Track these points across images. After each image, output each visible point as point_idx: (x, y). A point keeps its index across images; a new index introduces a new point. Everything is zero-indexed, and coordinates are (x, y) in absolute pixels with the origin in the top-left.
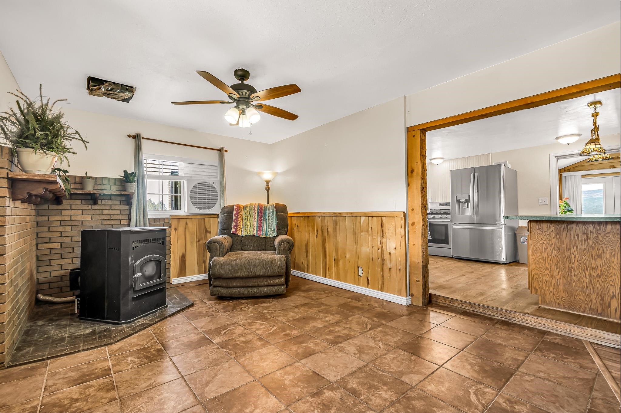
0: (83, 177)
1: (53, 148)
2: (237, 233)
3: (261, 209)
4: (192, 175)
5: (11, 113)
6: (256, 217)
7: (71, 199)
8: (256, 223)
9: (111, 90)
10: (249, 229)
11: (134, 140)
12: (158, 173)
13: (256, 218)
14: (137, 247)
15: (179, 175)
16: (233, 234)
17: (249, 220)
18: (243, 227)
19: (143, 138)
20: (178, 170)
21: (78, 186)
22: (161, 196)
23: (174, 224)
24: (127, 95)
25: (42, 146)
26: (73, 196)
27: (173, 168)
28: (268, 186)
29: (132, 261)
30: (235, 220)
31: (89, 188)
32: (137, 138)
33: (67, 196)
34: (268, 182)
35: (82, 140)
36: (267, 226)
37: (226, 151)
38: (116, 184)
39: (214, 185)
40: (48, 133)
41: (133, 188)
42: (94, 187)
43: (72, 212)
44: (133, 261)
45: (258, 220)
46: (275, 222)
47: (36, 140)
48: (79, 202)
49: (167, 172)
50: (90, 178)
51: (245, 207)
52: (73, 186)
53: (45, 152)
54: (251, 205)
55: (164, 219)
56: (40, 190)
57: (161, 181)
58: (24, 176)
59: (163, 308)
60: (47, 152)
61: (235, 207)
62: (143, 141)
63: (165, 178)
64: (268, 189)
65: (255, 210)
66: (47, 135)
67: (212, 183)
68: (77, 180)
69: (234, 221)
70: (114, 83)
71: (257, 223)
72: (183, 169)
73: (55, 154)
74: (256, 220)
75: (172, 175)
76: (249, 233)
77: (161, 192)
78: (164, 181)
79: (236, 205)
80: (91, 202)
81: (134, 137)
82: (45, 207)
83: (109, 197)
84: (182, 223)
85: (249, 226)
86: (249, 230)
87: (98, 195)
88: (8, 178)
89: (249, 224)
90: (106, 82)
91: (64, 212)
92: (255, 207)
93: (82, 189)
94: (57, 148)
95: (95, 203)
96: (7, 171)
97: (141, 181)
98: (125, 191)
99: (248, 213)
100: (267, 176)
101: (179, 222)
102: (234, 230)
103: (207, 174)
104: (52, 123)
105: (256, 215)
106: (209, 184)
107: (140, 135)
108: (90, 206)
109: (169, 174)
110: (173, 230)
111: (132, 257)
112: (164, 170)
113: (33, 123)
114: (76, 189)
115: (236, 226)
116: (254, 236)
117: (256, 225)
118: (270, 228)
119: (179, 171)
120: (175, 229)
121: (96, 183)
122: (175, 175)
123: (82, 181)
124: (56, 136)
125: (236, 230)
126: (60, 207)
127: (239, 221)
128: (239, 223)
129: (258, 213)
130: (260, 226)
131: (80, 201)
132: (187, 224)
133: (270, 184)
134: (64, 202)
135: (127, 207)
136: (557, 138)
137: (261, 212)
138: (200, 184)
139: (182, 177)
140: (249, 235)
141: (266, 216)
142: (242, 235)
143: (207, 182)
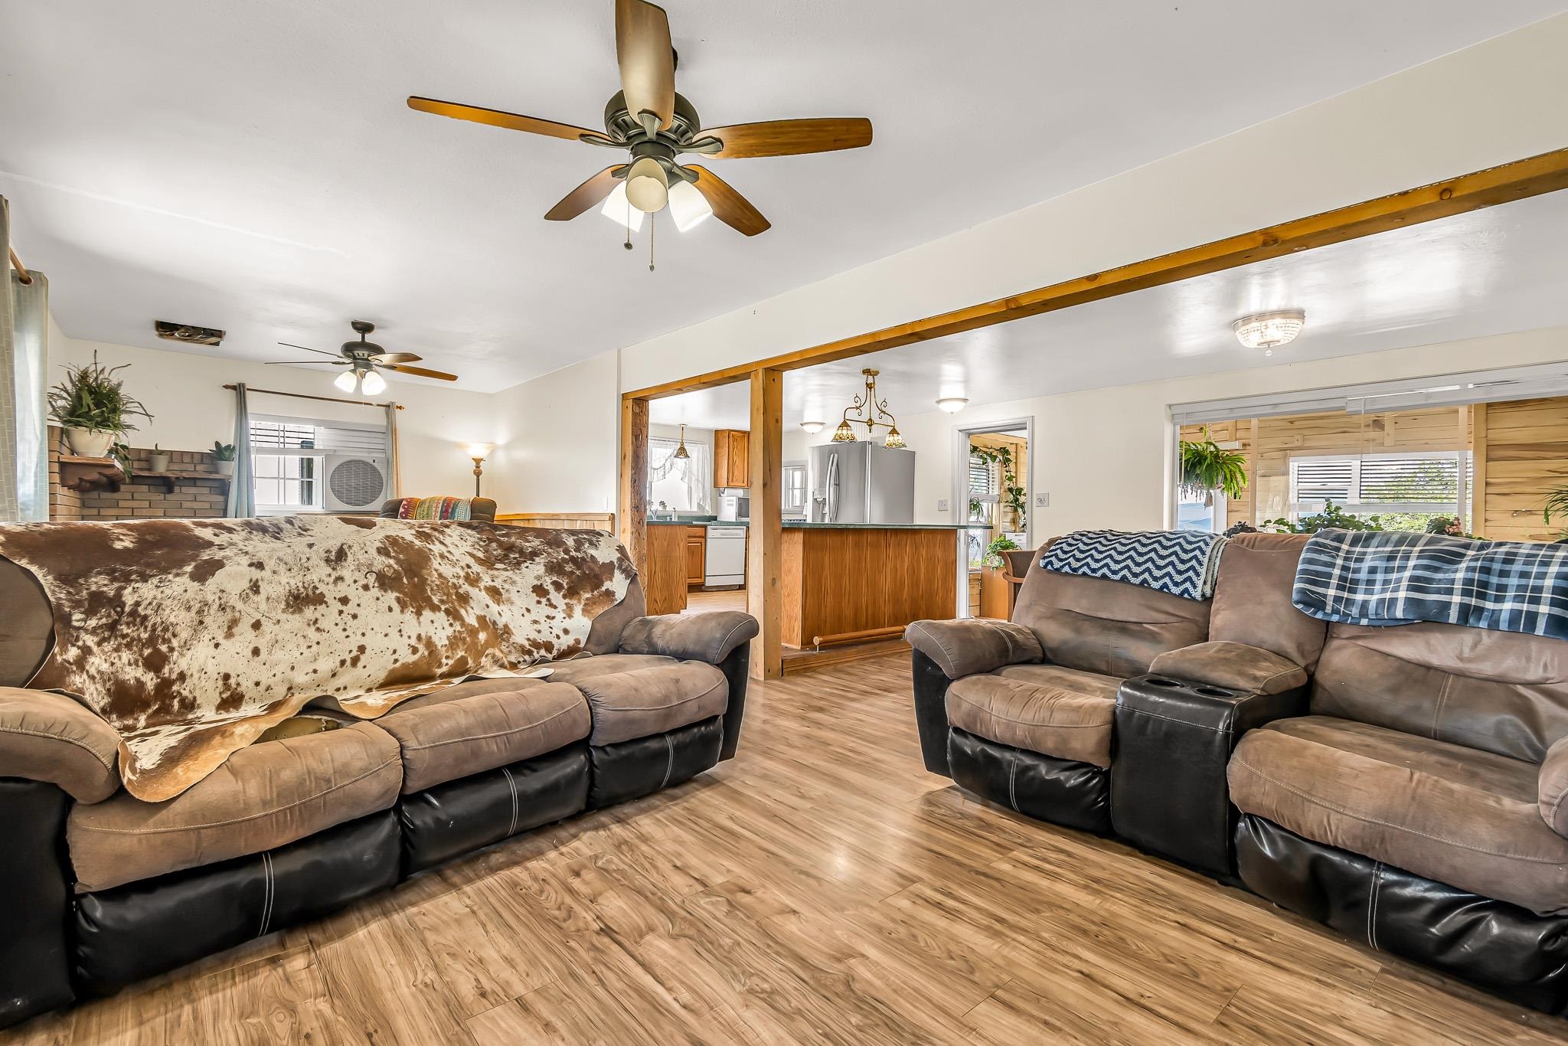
0: (150, 452)
1: (109, 426)
3: (448, 506)
4: (338, 449)
5: (62, 387)
6: (438, 519)
7: (133, 484)
9: (188, 336)
11: (234, 392)
12: (276, 445)
15: (316, 447)
19: (248, 389)
20: (313, 439)
21: (144, 465)
22: (282, 481)
24: (213, 340)
25: (98, 425)
26: (135, 480)
27: (301, 435)
28: (478, 467)
31: (161, 467)
32: (239, 390)
33: (127, 480)
34: (478, 461)
35: (147, 415)
37: (400, 408)
38: (204, 461)
39: (375, 464)
40: (104, 409)
41: (229, 469)
42: (168, 466)
43: (135, 504)
47: (91, 419)
48: (145, 488)
49: (294, 443)
50: (162, 453)
51: (423, 502)
52: (136, 465)
53: (100, 432)
54: (432, 500)
56: (93, 476)
57: (282, 457)
58: (76, 459)
60: (103, 430)
61: (404, 502)
62: (247, 392)
63: (291, 452)
64: (478, 474)
65: (437, 507)
66: (103, 412)
67: (370, 461)
68: (143, 455)
70: (193, 327)
72: (322, 438)
73: (111, 432)
75: (302, 447)
77: (282, 476)
78: (287, 457)
79: (406, 500)
80: (164, 489)
81: (234, 388)
82: (94, 495)
83: (193, 482)
87: (173, 479)
88: (59, 462)
90: (182, 326)
91: (122, 504)
92: (438, 503)
93: (149, 470)
94: (115, 426)
95: (170, 491)
96: (58, 454)
97: (244, 457)
98: (217, 473)
99: (425, 512)
100: (479, 450)
103: (366, 446)
104: (108, 396)
105: (438, 516)
106: (366, 463)
107: (243, 385)
108: (162, 496)
109: (299, 446)
112: (287, 440)
113: (87, 399)
114: (141, 469)
119: (316, 443)
121: (171, 461)
122: (308, 448)
123: (149, 457)
124: (115, 410)
126: (116, 496)
129: (442, 512)
131: (147, 487)
133: (482, 463)
134: (123, 488)
135: (221, 498)
136: (939, 402)
137: (447, 511)
138: (349, 463)
139: (319, 452)
141: (454, 518)
143: (363, 459)
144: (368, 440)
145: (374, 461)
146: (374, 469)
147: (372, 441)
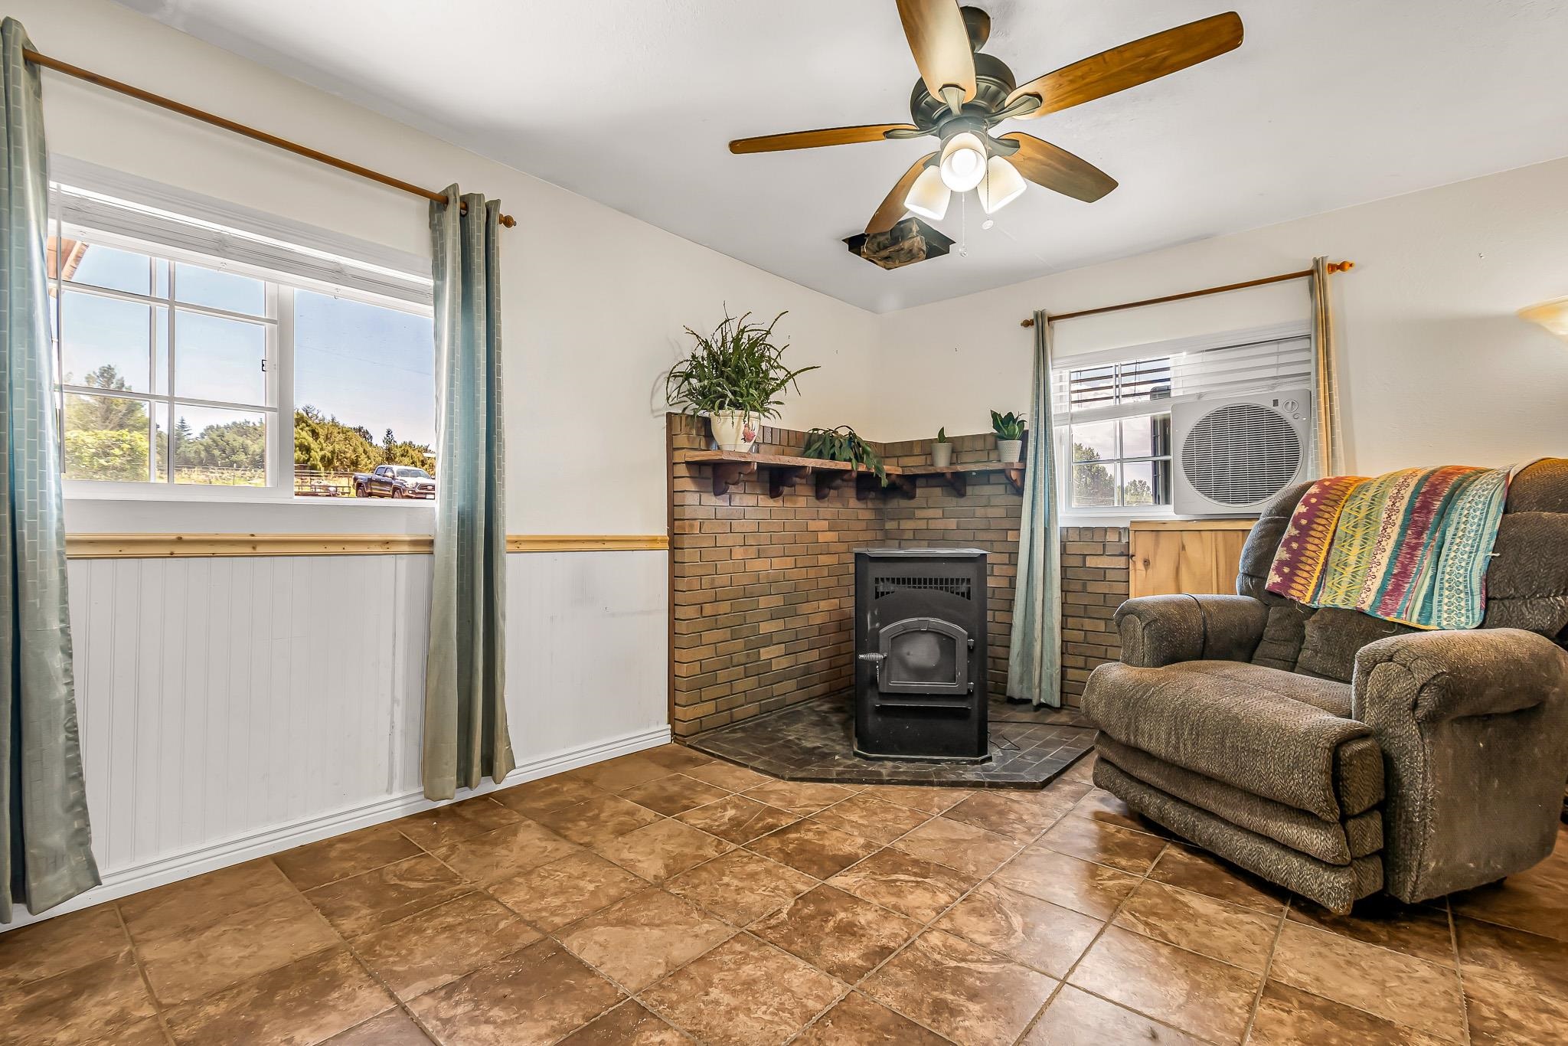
2: (1293, 592)
3: (1433, 491)
4: (1204, 390)
6: (1394, 532)
8: (1384, 559)
10: (1346, 579)
11: (1028, 331)
13: (1394, 536)
14: (888, 593)
15: (1173, 394)
16: (1271, 593)
17: (1357, 542)
18: (1324, 571)
19: (1059, 317)
20: (1169, 380)
23: (1141, 546)
27: (1158, 376)
29: (873, 623)
30: (1292, 538)
31: (943, 462)
32: (1037, 323)
36: (1434, 577)
39: (1277, 409)
43: (929, 513)
44: (877, 625)
45: (1399, 544)
46: (1481, 556)
49: (1142, 393)
51: (1363, 485)
54: (1385, 480)
55: (1105, 530)
58: (702, 456)
59: (964, 760)
61: (1312, 489)
62: (1058, 323)
63: (1135, 410)
65: (1398, 497)
67: (1270, 405)
69: (1287, 544)
71: (1395, 556)
72: (1183, 374)
74: (1389, 545)
75: (1154, 399)
76: (1341, 596)
78: (1130, 420)
79: (1317, 484)
81: (1033, 323)
84: (1169, 548)
85: (1350, 570)
86: (1345, 585)
88: (687, 462)
89: (1352, 559)
91: (917, 513)
92: (1404, 486)
96: (688, 452)
98: (1000, 460)
101: (1157, 543)
102: (1277, 579)
103: (1273, 372)
105: (1399, 522)
106: (1256, 411)
107: (1049, 311)
109: (1148, 397)
110: (1140, 565)
111: (873, 614)
112: (1125, 391)
115: (1294, 563)
116: (1361, 613)
117: (1383, 568)
118: (1450, 589)
119: (1173, 385)
120: (1147, 563)
122: (1162, 398)
125: (1288, 580)
126: (912, 503)
127: (1309, 546)
128: (1308, 553)
129: (1411, 510)
130: (1404, 574)
132: (1183, 548)
137: (1426, 507)
138: (1220, 414)
139: (1179, 402)
140: (1341, 606)
141: (1447, 526)
142: (1315, 605)
143: (1254, 402)
144: (1273, 360)
145: (1276, 403)
146: (1276, 420)
147: (1284, 359)
